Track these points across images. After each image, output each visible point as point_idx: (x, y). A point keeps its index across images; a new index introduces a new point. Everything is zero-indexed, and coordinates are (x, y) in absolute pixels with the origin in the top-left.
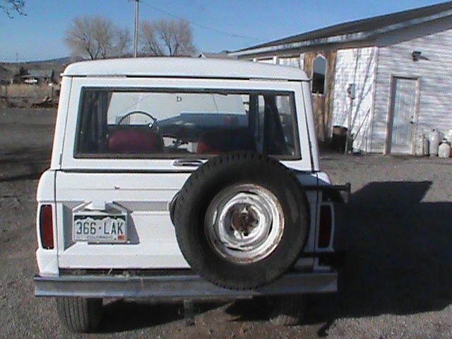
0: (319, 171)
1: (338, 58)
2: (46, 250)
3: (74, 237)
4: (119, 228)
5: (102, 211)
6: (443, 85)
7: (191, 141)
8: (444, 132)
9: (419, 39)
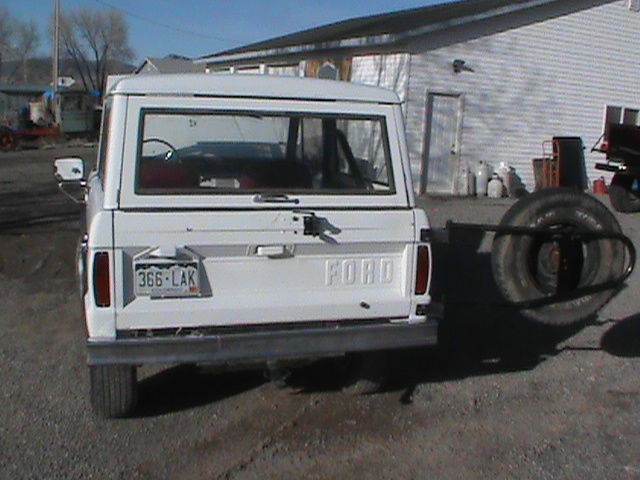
0: (416, 207)
1: (354, 68)
2: (100, 309)
3: (137, 289)
4: (191, 278)
5: (170, 258)
6: (490, 104)
7: (214, 177)
8: (492, 165)
9: (460, 45)
